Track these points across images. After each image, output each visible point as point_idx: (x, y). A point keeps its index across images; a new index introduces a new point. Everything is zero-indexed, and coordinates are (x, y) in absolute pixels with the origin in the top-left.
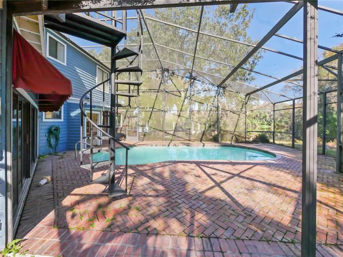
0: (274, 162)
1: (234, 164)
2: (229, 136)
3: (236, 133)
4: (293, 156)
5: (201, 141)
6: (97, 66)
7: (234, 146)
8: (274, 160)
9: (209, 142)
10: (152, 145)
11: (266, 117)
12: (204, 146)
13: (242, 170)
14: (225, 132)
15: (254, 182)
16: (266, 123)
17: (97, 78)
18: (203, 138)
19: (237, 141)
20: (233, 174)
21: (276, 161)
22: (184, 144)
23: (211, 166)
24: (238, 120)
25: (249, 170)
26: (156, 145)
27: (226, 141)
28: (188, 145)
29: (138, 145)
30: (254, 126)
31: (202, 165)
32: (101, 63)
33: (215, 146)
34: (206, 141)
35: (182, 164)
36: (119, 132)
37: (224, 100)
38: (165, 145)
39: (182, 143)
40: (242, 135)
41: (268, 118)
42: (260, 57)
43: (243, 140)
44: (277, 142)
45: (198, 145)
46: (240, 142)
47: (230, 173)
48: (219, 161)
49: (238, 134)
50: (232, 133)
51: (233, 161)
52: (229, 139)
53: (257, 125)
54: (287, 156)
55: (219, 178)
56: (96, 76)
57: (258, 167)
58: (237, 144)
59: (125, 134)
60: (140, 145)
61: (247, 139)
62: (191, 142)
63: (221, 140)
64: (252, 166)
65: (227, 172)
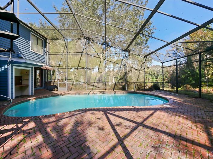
0: (169, 106)
1: (137, 110)
2: (133, 86)
3: (138, 83)
4: (180, 99)
5: (114, 90)
6: (31, 33)
7: (137, 93)
8: (169, 105)
9: (119, 90)
10: (76, 94)
11: (154, 74)
12: (115, 93)
13: (145, 117)
14: (130, 83)
15: (159, 133)
16: (155, 77)
17: (31, 42)
18: (115, 88)
19: (139, 89)
20: (137, 123)
21: (171, 106)
22: (101, 92)
23: (117, 113)
24: (139, 75)
25: (152, 117)
26: (79, 94)
27: (131, 89)
28: (103, 93)
29: (65, 94)
30: (148, 79)
31: (109, 113)
32: (34, 30)
33: (123, 93)
34: (117, 89)
35: (91, 112)
36: (52, 84)
37: (129, 62)
38: (86, 94)
39: (99, 91)
40: (142, 85)
41: (156, 74)
42: (152, 33)
43: (143, 88)
44: (165, 89)
45: (111, 93)
46: (141, 90)
47: (134, 122)
48: (125, 107)
49: (139, 84)
50: (135, 83)
51: (136, 107)
52: (133, 87)
53: (149, 78)
54: (177, 100)
55: (123, 129)
56: (30, 41)
57: (158, 113)
58: (138, 91)
59: (56, 85)
60: (66, 94)
61: (145, 88)
62: (106, 91)
63: (128, 89)
64: (152, 111)
65: (131, 121)
